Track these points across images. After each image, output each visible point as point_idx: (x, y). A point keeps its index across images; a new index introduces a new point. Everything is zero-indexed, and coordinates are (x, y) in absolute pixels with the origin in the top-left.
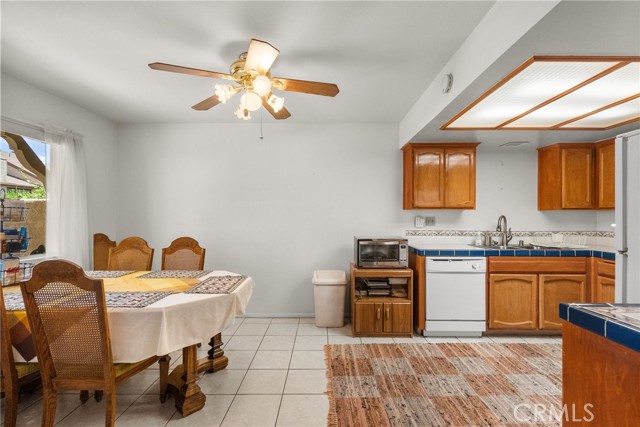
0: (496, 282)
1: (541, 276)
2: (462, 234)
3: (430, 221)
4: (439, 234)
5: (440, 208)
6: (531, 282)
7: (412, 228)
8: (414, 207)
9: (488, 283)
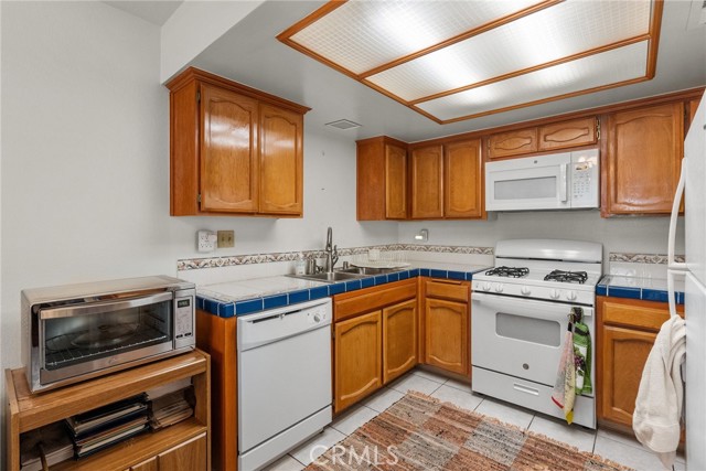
0: (343, 334)
1: (385, 310)
2: (276, 258)
3: (225, 238)
4: (240, 261)
5: (251, 214)
6: (376, 323)
7: (189, 254)
8: (201, 210)
9: (333, 339)
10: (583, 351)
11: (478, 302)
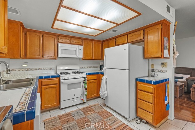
10: (86, 87)
11: (63, 83)
